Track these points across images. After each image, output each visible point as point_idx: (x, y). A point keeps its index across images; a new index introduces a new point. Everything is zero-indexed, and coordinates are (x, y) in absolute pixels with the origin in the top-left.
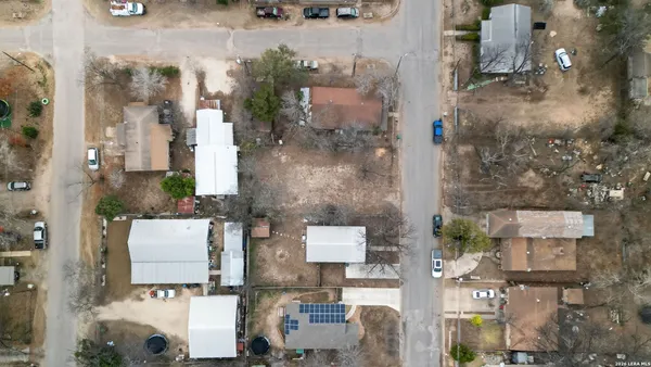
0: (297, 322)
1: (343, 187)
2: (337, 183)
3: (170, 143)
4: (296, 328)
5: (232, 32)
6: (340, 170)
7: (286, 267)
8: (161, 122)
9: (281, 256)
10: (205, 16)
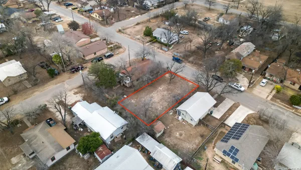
0: (233, 147)
1: (169, 92)
2: (165, 93)
3: (65, 130)
4: (237, 150)
5: (65, 83)
6: (161, 89)
7: (189, 138)
8: (51, 126)
9: (181, 135)
10: (46, 85)
